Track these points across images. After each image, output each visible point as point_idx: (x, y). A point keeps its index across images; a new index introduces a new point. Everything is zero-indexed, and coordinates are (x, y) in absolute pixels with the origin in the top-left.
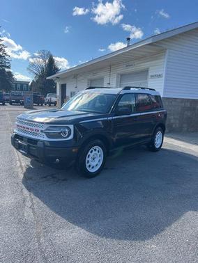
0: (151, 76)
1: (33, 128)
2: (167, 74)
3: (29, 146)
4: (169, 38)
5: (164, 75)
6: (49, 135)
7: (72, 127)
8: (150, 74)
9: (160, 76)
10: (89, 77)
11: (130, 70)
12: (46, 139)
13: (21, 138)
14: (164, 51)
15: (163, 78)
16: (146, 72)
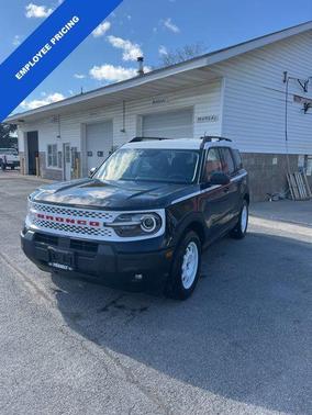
0: (199, 119)
1: (83, 218)
2: (224, 116)
3: (76, 254)
4: (226, 61)
5: (220, 117)
6: (120, 231)
7: (161, 212)
8: (196, 115)
9: (214, 118)
10: (89, 120)
11: (160, 108)
12: (115, 238)
13: (53, 239)
14: (219, 79)
15: (220, 121)
16: (189, 112)
